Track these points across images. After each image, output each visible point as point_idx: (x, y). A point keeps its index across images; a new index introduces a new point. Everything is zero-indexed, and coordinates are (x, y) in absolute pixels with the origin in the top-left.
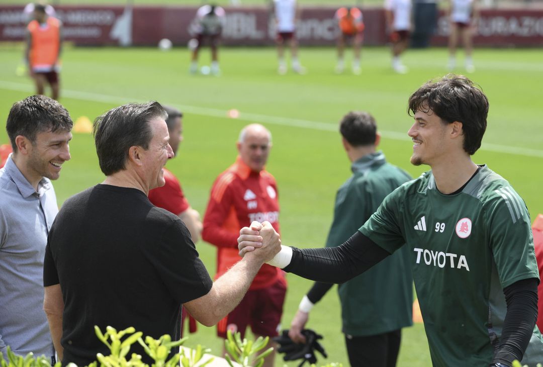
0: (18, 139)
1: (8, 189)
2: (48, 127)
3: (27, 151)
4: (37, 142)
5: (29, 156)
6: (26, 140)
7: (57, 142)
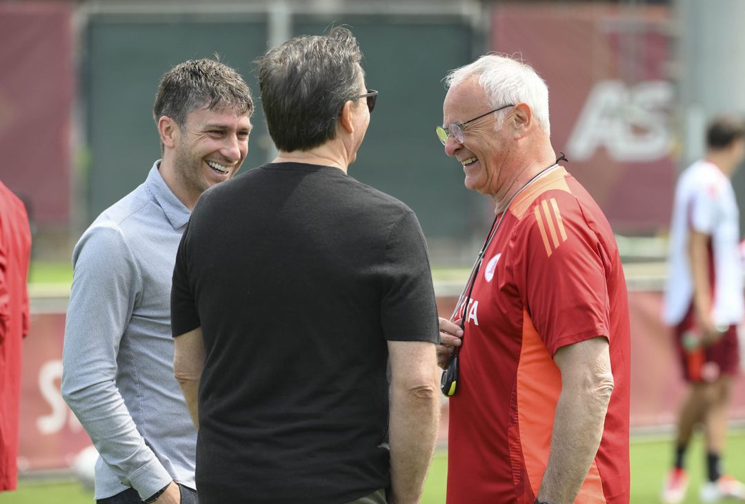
0: (162, 121)
1: (147, 214)
2: (205, 102)
3: (174, 141)
4: (187, 127)
5: (177, 151)
6: (172, 123)
7: (216, 126)
